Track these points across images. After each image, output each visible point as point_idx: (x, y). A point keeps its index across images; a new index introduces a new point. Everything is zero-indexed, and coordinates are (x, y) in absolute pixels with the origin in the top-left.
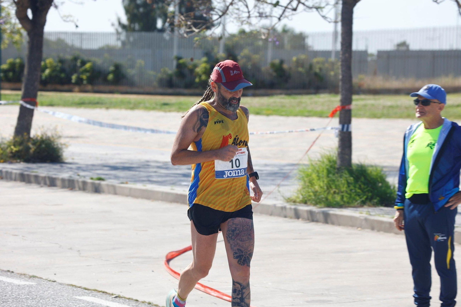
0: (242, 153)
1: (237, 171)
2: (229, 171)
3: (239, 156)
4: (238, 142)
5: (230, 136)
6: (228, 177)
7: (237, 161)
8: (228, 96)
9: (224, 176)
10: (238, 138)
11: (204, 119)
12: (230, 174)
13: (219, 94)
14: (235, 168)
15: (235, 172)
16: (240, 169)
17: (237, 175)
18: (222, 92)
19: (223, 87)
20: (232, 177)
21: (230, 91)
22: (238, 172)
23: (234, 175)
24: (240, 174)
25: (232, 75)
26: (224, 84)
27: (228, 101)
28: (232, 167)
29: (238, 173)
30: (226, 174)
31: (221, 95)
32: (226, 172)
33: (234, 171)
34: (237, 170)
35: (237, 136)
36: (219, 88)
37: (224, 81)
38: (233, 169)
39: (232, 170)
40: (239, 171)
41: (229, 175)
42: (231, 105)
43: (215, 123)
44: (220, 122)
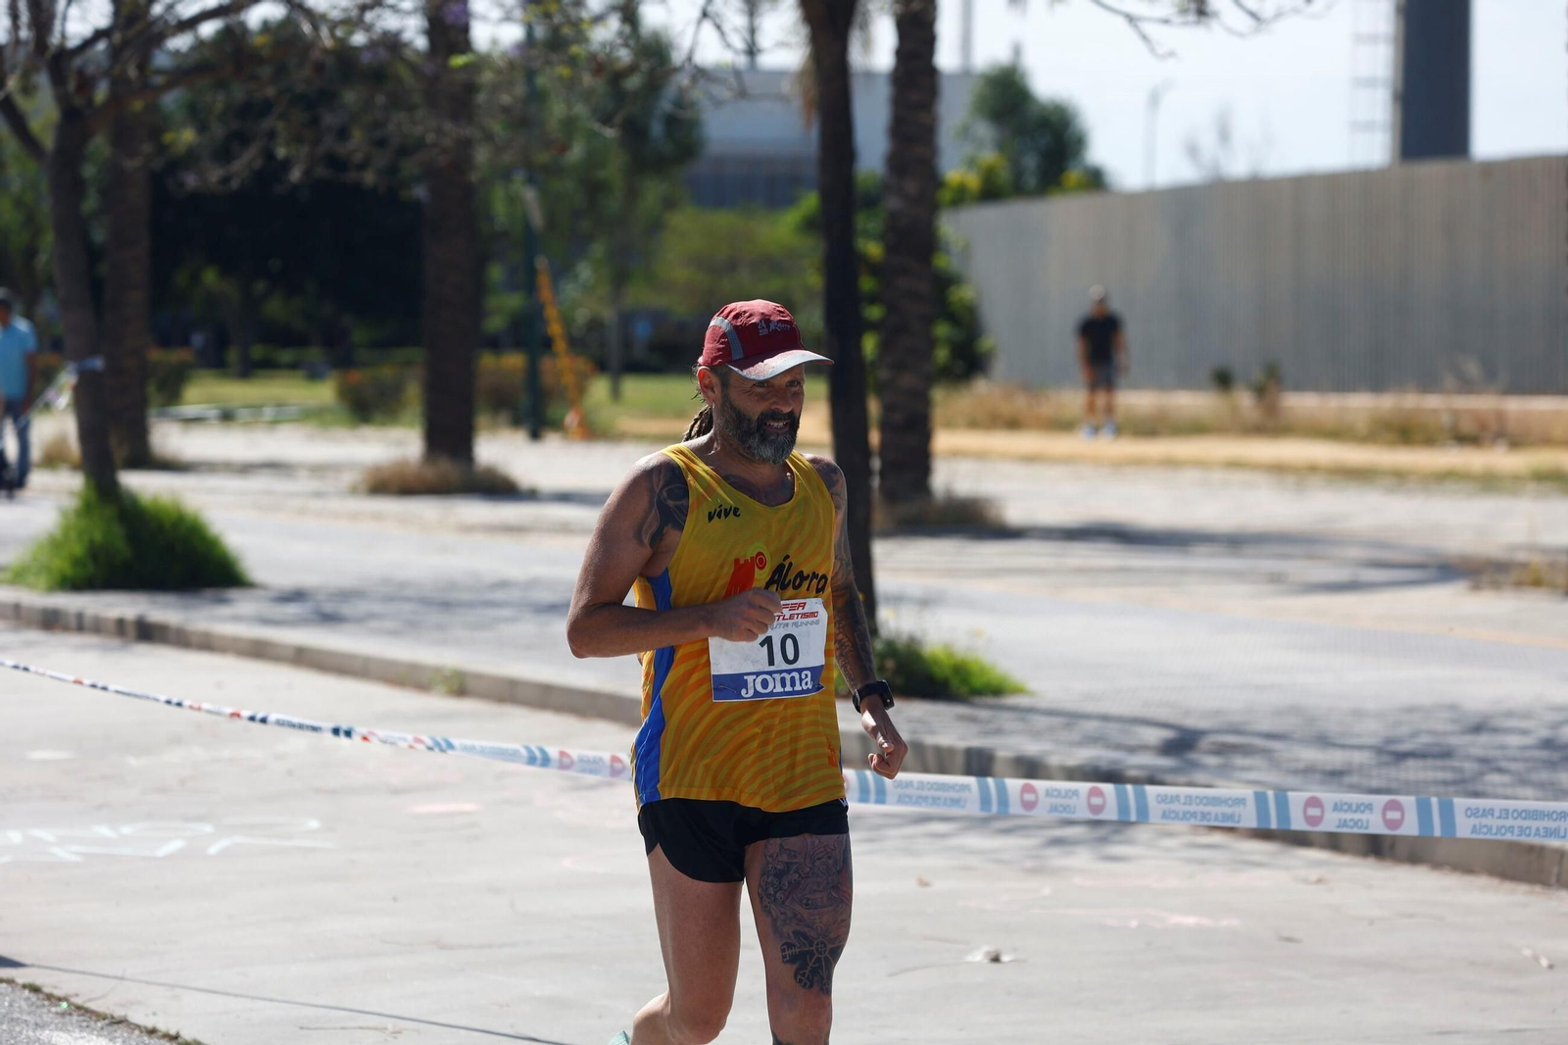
0: (806, 616)
1: (788, 677)
2: (758, 674)
4: (791, 576)
5: (761, 560)
6: (757, 693)
7: (789, 642)
8: (755, 407)
9: (743, 692)
10: (791, 564)
11: (671, 503)
12: (765, 684)
14: (780, 664)
15: (783, 680)
17: (788, 688)
20: (772, 694)
22: (793, 680)
23: (779, 689)
24: (798, 688)
25: (763, 333)
28: (771, 662)
29: (793, 684)
30: (750, 685)
32: (750, 679)
33: (778, 677)
34: (789, 672)
35: (787, 558)
36: (725, 384)
37: (737, 355)
38: (772, 668)
40: (796, 675)
41: (759, 688)
43: (711, 517)
44: (726, 515)
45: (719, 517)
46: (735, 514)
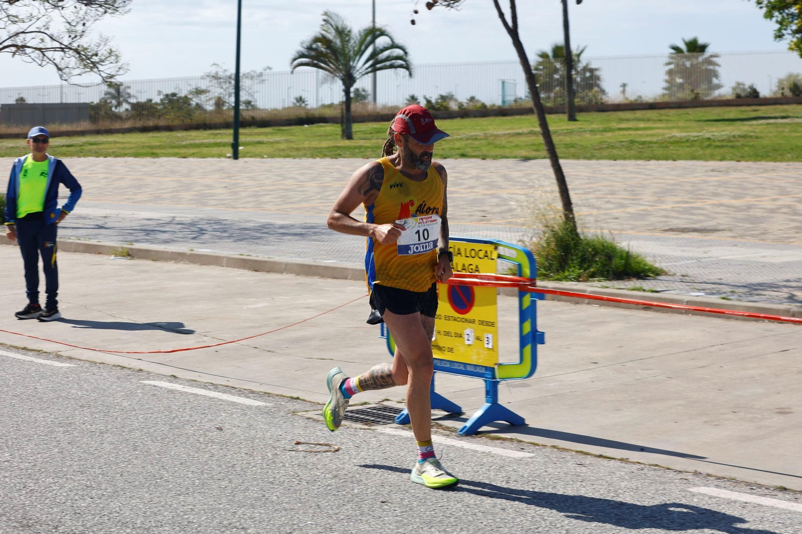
0: (432, 221)
1: (424, 245)
2: (415, 245)
3: (428, 225)
4: (425, 209)
5: (412, 203)
6: (414, 252)
7: (426, 232)
8: (418, 151)
9: (410, 251)
10: (425, 205)
11: (376, 181)
12: (417, 248)
13: (406, 148)
14: (422, 240)
15: (423, 246)
16: (428, 242)
17: (425, 249)
18: (410, 145)
19: (411, 139)
20: (419, 252)
21: (420, 144)
22: (426, 246)
23: (422, 250)
24: (428, 249)
25: (423, 124)
26: (413, 136)
27: (418, 158)
28: (419, 240)
29: (426, 248)
30: (412, 249)
31: (409, 150)
32: (412, 247)
33: (421, 245)
34: (425, 243)
35: (424, 201)
36: (406, 141)
37: (413, 131)
38: (420, 242)
39: (419, 244)
40: (427, 244)
41: (415, 250)
42: (422, 163)
43: (391, 187)
44: (397, 186)
45: (394, 187)
46: (401, 186)
